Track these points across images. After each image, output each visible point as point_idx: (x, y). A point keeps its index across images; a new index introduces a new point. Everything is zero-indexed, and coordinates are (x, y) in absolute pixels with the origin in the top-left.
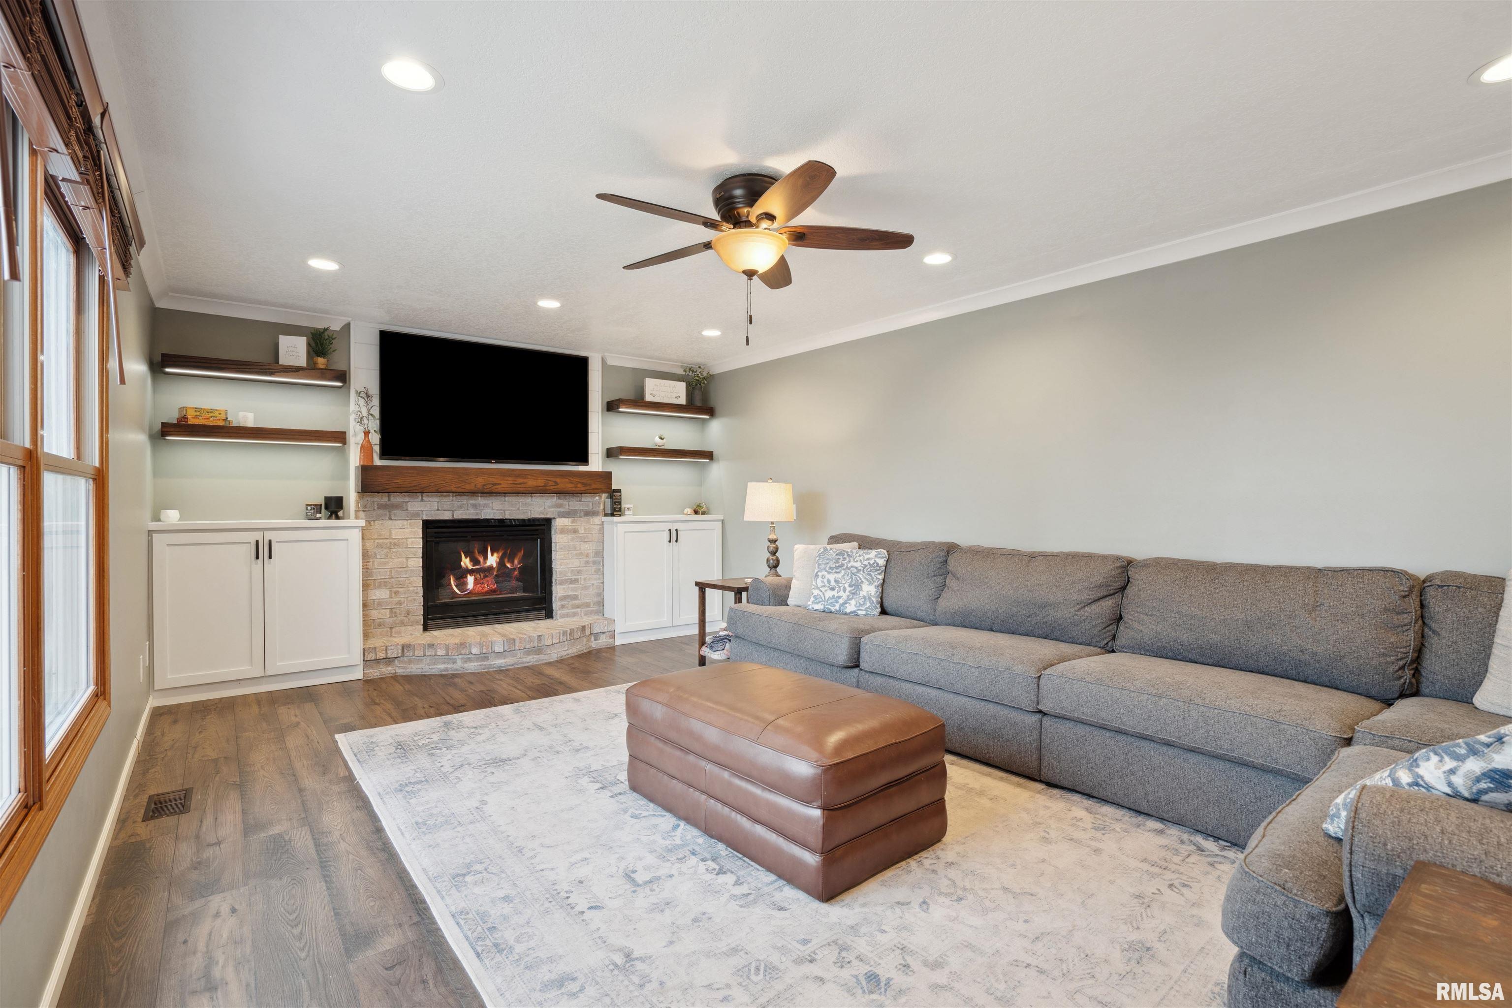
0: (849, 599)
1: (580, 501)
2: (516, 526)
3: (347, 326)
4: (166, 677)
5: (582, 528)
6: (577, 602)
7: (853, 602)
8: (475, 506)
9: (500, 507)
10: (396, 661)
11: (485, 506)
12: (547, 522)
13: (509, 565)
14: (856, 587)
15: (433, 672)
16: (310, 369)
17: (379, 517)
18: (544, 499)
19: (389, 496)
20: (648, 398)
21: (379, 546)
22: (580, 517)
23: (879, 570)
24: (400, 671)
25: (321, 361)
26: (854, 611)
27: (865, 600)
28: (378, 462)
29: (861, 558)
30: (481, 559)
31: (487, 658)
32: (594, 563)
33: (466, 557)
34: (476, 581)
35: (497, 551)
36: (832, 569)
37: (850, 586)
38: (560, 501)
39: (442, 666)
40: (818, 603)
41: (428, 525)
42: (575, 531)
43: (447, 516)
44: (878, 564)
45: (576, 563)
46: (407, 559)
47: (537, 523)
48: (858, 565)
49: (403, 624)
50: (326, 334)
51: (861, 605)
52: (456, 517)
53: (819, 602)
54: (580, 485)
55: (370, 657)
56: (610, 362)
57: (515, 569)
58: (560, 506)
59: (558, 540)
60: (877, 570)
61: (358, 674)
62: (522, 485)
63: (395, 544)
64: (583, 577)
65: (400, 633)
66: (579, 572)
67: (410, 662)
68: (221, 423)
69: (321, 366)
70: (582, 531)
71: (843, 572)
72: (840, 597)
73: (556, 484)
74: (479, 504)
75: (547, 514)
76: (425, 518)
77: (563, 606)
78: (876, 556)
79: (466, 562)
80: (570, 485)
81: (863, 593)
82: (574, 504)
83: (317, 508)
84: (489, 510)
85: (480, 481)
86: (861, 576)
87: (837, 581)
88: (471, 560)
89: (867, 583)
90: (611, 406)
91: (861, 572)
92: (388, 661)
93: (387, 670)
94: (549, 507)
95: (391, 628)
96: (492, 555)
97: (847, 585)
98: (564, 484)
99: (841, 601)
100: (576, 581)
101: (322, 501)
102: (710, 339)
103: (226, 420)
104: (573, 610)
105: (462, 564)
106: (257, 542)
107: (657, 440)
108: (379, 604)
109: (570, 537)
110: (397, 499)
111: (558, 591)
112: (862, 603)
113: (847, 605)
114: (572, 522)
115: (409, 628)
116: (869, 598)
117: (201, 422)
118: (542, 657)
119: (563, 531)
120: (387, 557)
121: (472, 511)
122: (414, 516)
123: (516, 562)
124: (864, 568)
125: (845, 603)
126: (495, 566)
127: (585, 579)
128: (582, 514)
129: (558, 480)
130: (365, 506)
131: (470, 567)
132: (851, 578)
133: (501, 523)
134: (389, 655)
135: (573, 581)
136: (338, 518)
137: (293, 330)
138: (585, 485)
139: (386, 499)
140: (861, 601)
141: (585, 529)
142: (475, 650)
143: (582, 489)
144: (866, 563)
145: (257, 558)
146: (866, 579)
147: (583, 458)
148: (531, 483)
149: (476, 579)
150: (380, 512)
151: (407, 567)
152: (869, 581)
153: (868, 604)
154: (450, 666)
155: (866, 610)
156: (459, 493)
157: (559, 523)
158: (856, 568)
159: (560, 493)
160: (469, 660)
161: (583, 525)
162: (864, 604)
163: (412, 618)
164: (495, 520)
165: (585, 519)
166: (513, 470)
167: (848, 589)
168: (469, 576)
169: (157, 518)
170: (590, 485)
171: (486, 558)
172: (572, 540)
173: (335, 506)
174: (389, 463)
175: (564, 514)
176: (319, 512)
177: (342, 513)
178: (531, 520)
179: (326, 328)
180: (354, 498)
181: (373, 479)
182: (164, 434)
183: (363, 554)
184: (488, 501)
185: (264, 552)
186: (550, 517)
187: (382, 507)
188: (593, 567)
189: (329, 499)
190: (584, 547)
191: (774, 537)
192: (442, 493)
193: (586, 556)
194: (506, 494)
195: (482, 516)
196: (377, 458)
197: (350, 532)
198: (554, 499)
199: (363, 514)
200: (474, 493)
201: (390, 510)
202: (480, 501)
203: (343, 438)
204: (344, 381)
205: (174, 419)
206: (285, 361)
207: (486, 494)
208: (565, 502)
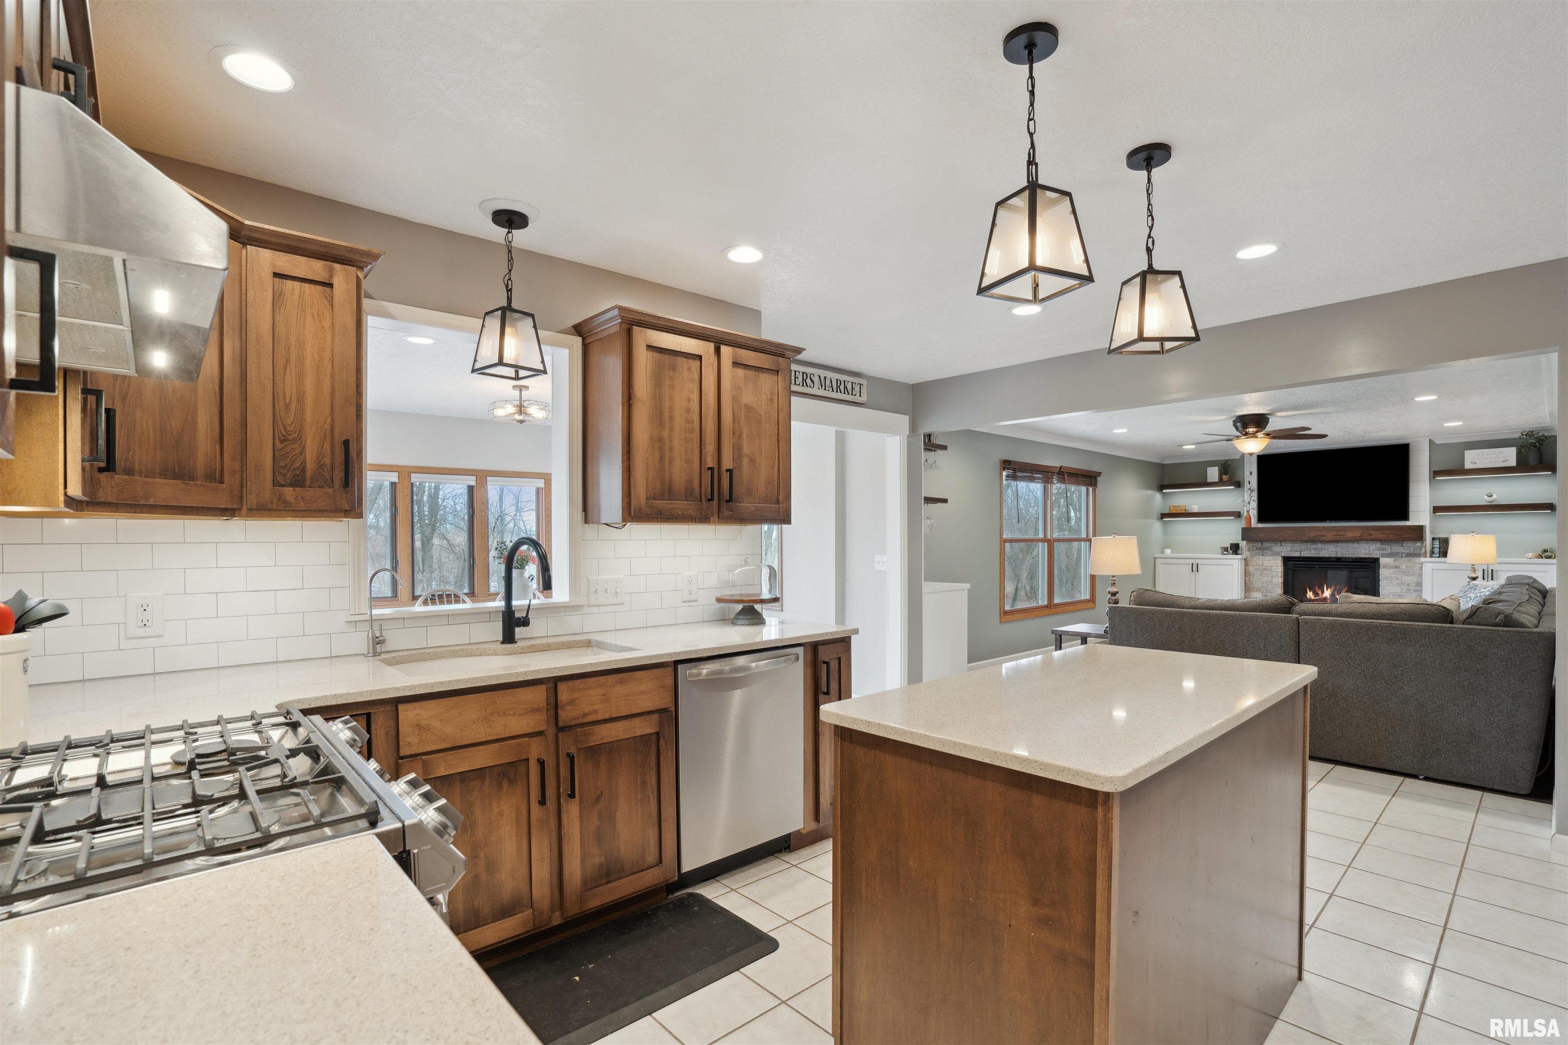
1: (1402, 546)
3: (1243, 457)
5: (1404, 565)
8: (1316, 549)
9: (1334, 550)
11: (1324, 549)
12: (1377, 560)
16: (1221, 482)
17: (1256, 554)
18: (1369, 545)
19: (1262, 543)
20: (1468, 466)
21: (1258, 570)
22: (1402, 557)
25: (1225, 477)
28: (1255, 525)
30: (1320, 594)
32: (1415, 591)
38: (1382, 547)
41: (1287, 560)
42: (1397, 567)
43: (1297, 554)
45: (1398, 590)
46: (1272, 577)
47: (1366, 561)
48: (1473, 595)
50: (1228, 463)
52: (1302, 555)
54: (1391, 535)
56: (1438, 442)
58: (1384, 549)
59: (1384, 573)
62: (1344, 536)
63: (1265, 569)
66: (1401, 596)
68: (1184, 512)
69: (1225, 480)
70: (1404, 567)
73: (1370, 535)
74: (1319, 548)
75: (1371, 554)
76: (1283, 555)
79: (1311, 593)
80: (1382, 536)
82: (1397, 548)
83: (1226, 549)
84: (1324, 552)
85: (1312, 534)
90: (1436, 475)
94: (1374, 550)
101: (1229, 546)
103: (1185, 510)
105: (1308, 594)
106: (1193, 564)
107: (1484, 498)
109: (1392, 571)
110: (1266, 545)
114: (1395, 561)
117: (1175, 512)
119: (1386, 567)
120: (1261, 575)
121: (1314, 552)
122: (1277, 554)
128: (1404, 555)
129: (1372, 532)
130: (1249, 549)
131: (1313, 597)
133: (1338, 560)
136: (1236, 554)
138: (1399, 535)
139: (1260, 545)
141: (1406, 566)
145: (1193, 571)
147: (1405, 516)
148: (1350, 535)
150: (1257, 551)
151: (1273, 582)
156: (1305, 541)
157: (1383, 561)
159: (1382, 541)
161: (1404, 563)
164: (1334, 558)
165: (1407, 559)
169: (1163, 553)
170: (1402, 535)
172: (1394, 573)
173: (1235, 549)
174: (1260, 525)
175: (1390, 555)
176: (1227, 551)
177: (1240, 552)
178: (1361, 558)
179: (1228, 460)
180: (1243, 544)
181: (1248, 534)
182: (1162, 518)
183: (1245, 573)
184: (1325, 546)
185: (1195, 568)
186: (1376, 557)
187: (1257, 549)
188: (1415, 594)
189: (1231, 544)
190: (1406, 579)
191: (1474, 575)
192: (1293, 541)
193: (1408, 585)
194: (1337, 542)
195: (1321, 555)
196: (1254, 523)
197: (1235, 563)
198: (1378, 545)
199: (1248, 553)
200: (1314, 541)
201: (1262, 551)
202: (1319, 546)
203: (1238, 515)
204: (1238, 485)
205: (1167, 511)
206: (1210, 480)
207: (1323, 542)
208: (1385, 547)
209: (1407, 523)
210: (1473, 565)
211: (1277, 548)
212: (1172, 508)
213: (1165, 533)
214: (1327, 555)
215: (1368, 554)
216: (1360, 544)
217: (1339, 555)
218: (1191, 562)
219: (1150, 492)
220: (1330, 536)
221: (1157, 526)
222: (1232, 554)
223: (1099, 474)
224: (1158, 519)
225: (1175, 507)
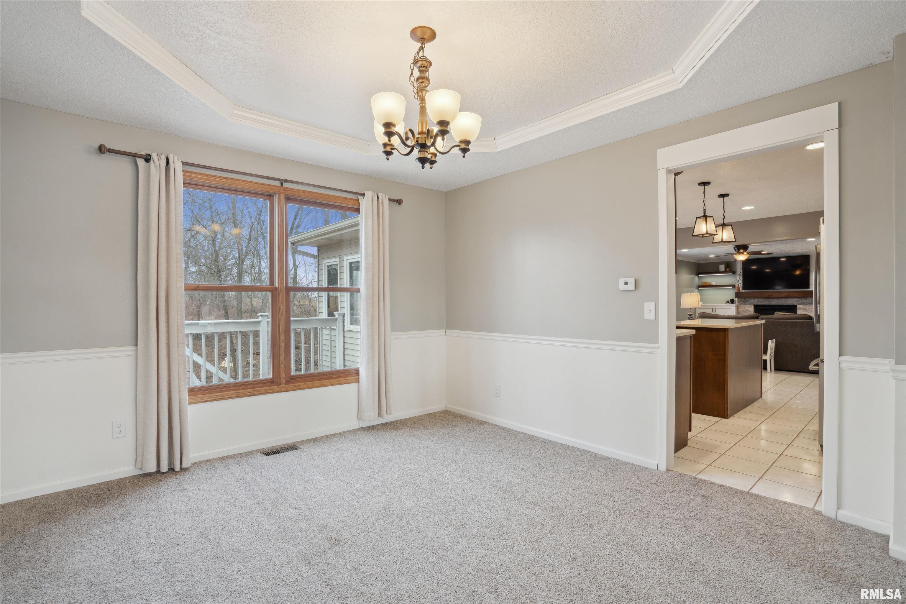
1: (805, 298)
3: (736, 261)
8: (769, 301)
9: (777, 302)
12: (795, 306)
16: (726, 272)
17: (742, 304)
18: (792, 299)
25: (728, 269)
38: (798, 300)
41: (756, 306)
42: (804, 309)
43: (760, 304)
47: (791, 306)
52: (763, 304)
54: (802, 295)
58: (799, 301)
59: (799, 312)
63: (746, 310)
68: (708, 285)
73: (793, 295)
75: (793, 304)
76: (754, 304)
82: (804, 301)
83: (728, 302)
84: (772, 302)
85: (767, 295)
94: (794, 301)
101: (729, 300)
109: (802, 310)
110: (747, 300)
114: (803, 306)
117: (704, 285)
122: (752, 304)
128: (807, 304)
129: (794, 294)
136: (733, 304)
137: (722, 263)
139: (744, 300)
141: (808, 309)
143: (804, 296)
147: (808, 287)
148: (783, 295)
156: (764, 298)
157: (798, 306)
159: (798, 297)
161: (807, 307)
164: (777, 305)
165: (809, 305)
170: (806, 295)
172: (803, 312)
173: (732, 301)
174: (743, 291)
175: (801, 304)
176: (729, 302)
178: (789, 305)
179: (729, 262)
180: (736, 299)
181: (738, 295)
182: (698, 288)
183: (737, 312)
184: (773, 300)
185: (714, 310)
186: (796, 304)
187: (742, 301)
189: (730, 300)
192: (759, 298)
194: (778, 298)
195: (771, 304)
196: (741, 290)
197: (733, 307)
198: (796, 299)
199: (738, 303)
200: (768, 298)
201: (745, 302)
202: (770, 300)
203: (733, 286)
204: (734, 273)
205: (700, 285)
206: (721, 270)
207: (772, 298)
208: (800, 300)
209: (809, 290)
211: (751, 301)
213: (700, 294)
214: (774, 304)
215: (791, 303)
216: (788, 299)
217: (779, 304)
218: (712, 307)
219: (693, 276)
220: (775, 295)
221: (696, 291)
222: (731, 304)
224: (696, 288)
225: (704, 283)
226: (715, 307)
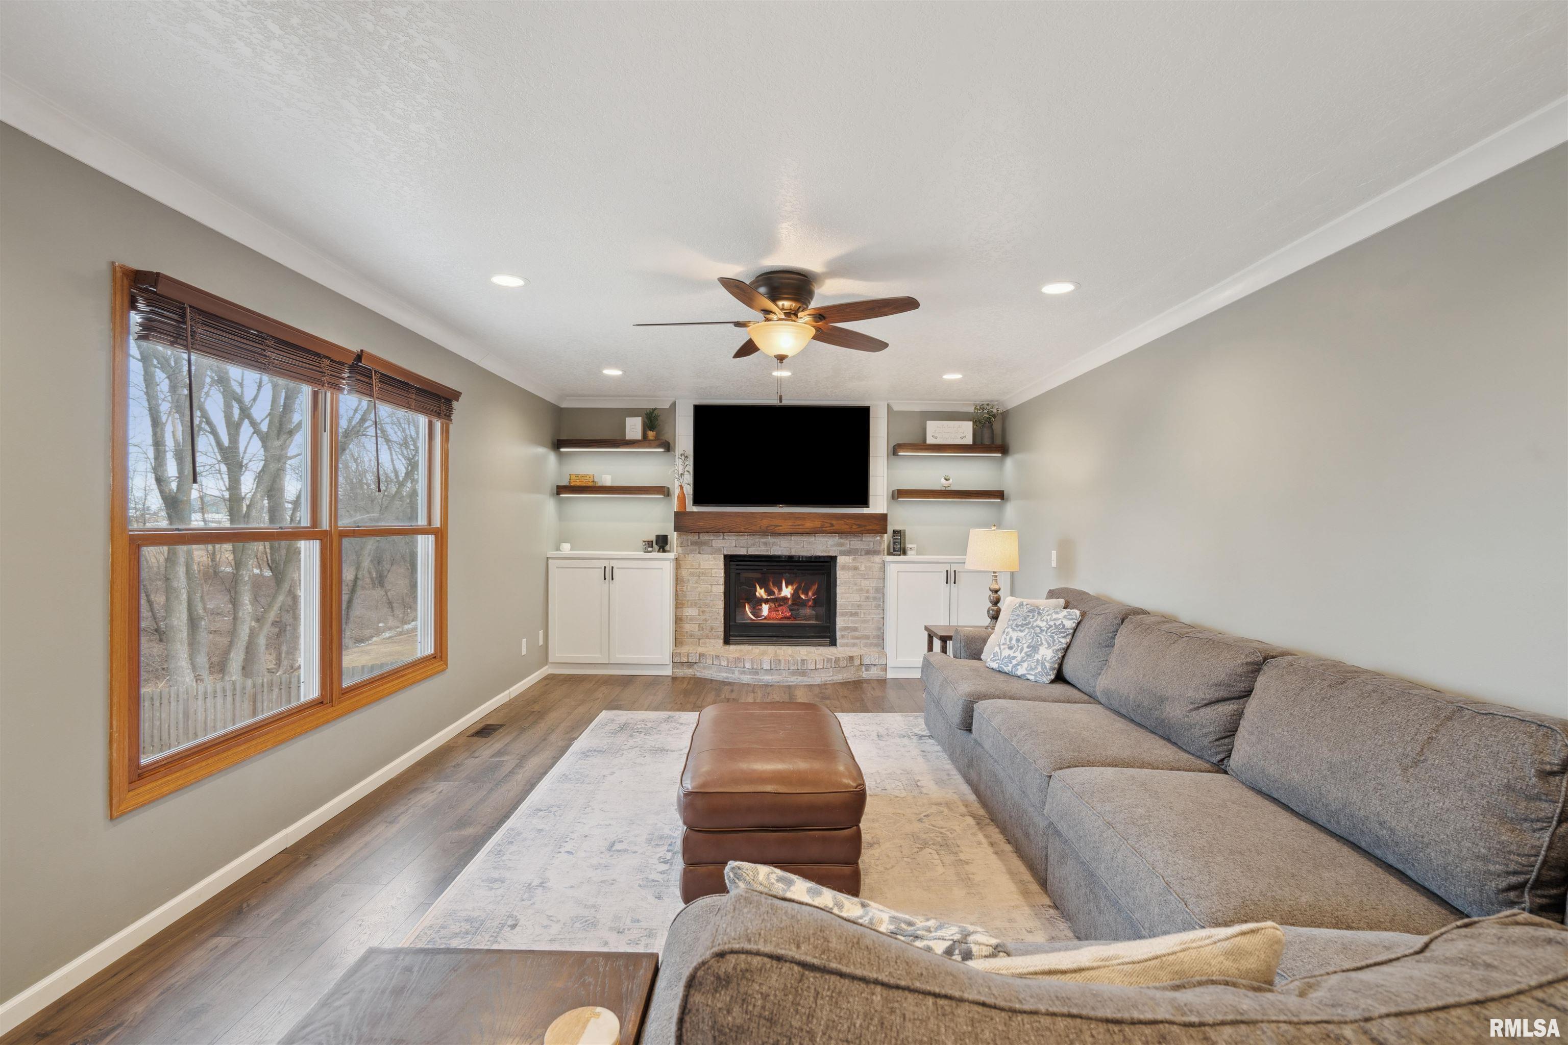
0: (1023, 661)
1: (861, 540)
2: (803, 562)
3: (674, 404)
4: (556, 654)
5: (863, 566)
6: (856, 634)
7: (1025, 665)
8: (765, 544)
9: (787, 545)
10: (695, 666)
11: (774, 544)
12: (834, 559)
13: (803, 597)
14: (1034, 648)
15: (718, 678)
16: (644, 441)
17: (692, 551)
18: (826, 539)
19: (698, 535)
20: (930, 440)
21: (692, 574)
22: (861, 555)
23: (1063, 633)
24: (698, 674)
25: (651, 434)
26: (1024, 675)
27: (1038, 664)
28: (691, 508)
29: (1049, 618)
30: (776, 591)
31: (757, 673)
32: (875, 598)
33: (761, 588)
34: (770, 610)
35: (792, 584)
36: (1017, 626)
37: (1028, 647)
38: (842, 541)
39: (725, 675)
40: (994, 661)
41: (730, 560)
42: (856, 568)
43: (742, 552)
44: (1064, 626)
45: (856, 598)
46: (710, 585)
47: (822, 560)
48: (1043, 624)
49: (708, 637)
50: (656, 412)
51: (1032, 669)
52: (750, 553)
53: (996, 660)
54: (854, 527)
55: (677, 659)
56: (896, 408)
57: (809, 600)
58: (842, 545)
59: (842, 576)
60: (1061, 632)
61: (668, 672)
62: (801, 527)
63: (703, 573)
64: (862, 611)
65: (705, 643)
66: (859, 606)
67: (704, 668)
68: (591, 484)
69: (651, 438)
70: (863, 568)
71: (1027, 630)
72: (1014, 658)
73: (832, 525)
74: (769, 543)
75: (829, 552)
76: (726, 553)
77: (843, 636)
78: (1065, 617)
79: (761, 592)
80: (847, 527)
81: (1038, 656)
82: (855, 543)
83: (650, 544)
84: (775, 548)
85: (765, 523)
86: (1042, 637)
87: (1018, 640)
88: (766, 591)
89: (1047, 646)
90: (895, 450)
91: (1044, 633)
92: (690, 665)
93: (688, 672)
94: (832, 546)
95: (699, 639)
96: (787, 587)
97: (1025, 645)
98: (838, 525)
99: (1014, 662)
100: (856, 614)
101: (654, 539)
102: (951, 382)
103: (593, 481)
104: (852, 641)
105: (757, 594)
106: (605, 567)
107: (943, 480)
108: (691, 620)
109: (851, 573)
110: (705, 537)
111: (840, 622)
112: (1033, 667)
113: (1019, 667)
114: (854, 560)
115: (713, 641)
116: (1043, 663)
117: (578, 484)
118: (805, 679)
119: (844, 568)
120: (697, 583)
121: (763, 548)
122: (717, 551)
123: (810, 594)
124: (1048, 629)
125: (1018, 665)
126: (789, 596)
127: (864, 613)
128: (863, 553)
129: (834, 522)
130: (682, 543)
131: (765, 597)
132: (1033, 638)
133: (790, 559)
134: (690, 660)
135: (852, 614)
136: (664, 551)
137: (633, 413)
138: (860, 526)
139: (697, 537)
140: (1033, 665)
141: (866, 567)
142: (748, 665)
143: (857, 530)
144: (1052, 623)
145: (605, 579)
146: (1047, 641)
147: (863, 500)
148: (809, 524)
149: (770, 608)
150: (692, 547)
151: (711, 592)
152: (1048, 644)
153: (1039, 669)
154: (730, 675)
155: (1035, 675)
156: (753, 533)
157: (841, 560)
158: (1040, 628)
159: (840, 533)
160: (744, 673)
161: (863, 563)
162: (1036, 668)
163: (715, 633)
164: (786, 556)
165: (866, 557)
166: (792, 514)
167: (1026, 650)
168: (763, 605)
169: (558, 549)
170: (865, 526)
171: (780, 589)
172: (852, 576)
173: (662, 542)
174: (696, 509)
175: (848, 553)
176: (652, 546)
177: (667, 548)
178: (816, 557)
179: (655, 409)
180: (674, 537)
181: (682, 522)
182: (558, 493)
183: (677, 580)
184: (776, 540)
185: (608, 574)
186: (834, 555)
187: (693, 543)
188: (874, 603)
189: (658, 537)
190: (865, 583)
191: (996, 587)
192: (739, 533)
193: (868, 592)
194: (792, 534)
195: (772, 553)
196: (689, 505)
197: (664, 563)
198: (836, 539)
199: (680, 549)
200: (764, 533)
201: (699, 545)
202: (770, 539)
203: (665, 492)
204: (668, 447)
205: (565, 483)
206: (629, 436)
207: (775, 534)
208: (846, 542)
209: (865, 511)
210: (995, 572)
211: (718, 542)
212: (573, 477)
213: (561, 516)
214: (779, 553)
215: (826, 552)
216: (817, 538)
217: (793, 553)
218: (602, 564)
219: (541, 450)
220: (786, 526)
221: (550, 506)
222: (659, 551)
223: (456, 395)
224: (552, 495)
225: (577, 476)
226: (613, 563)
